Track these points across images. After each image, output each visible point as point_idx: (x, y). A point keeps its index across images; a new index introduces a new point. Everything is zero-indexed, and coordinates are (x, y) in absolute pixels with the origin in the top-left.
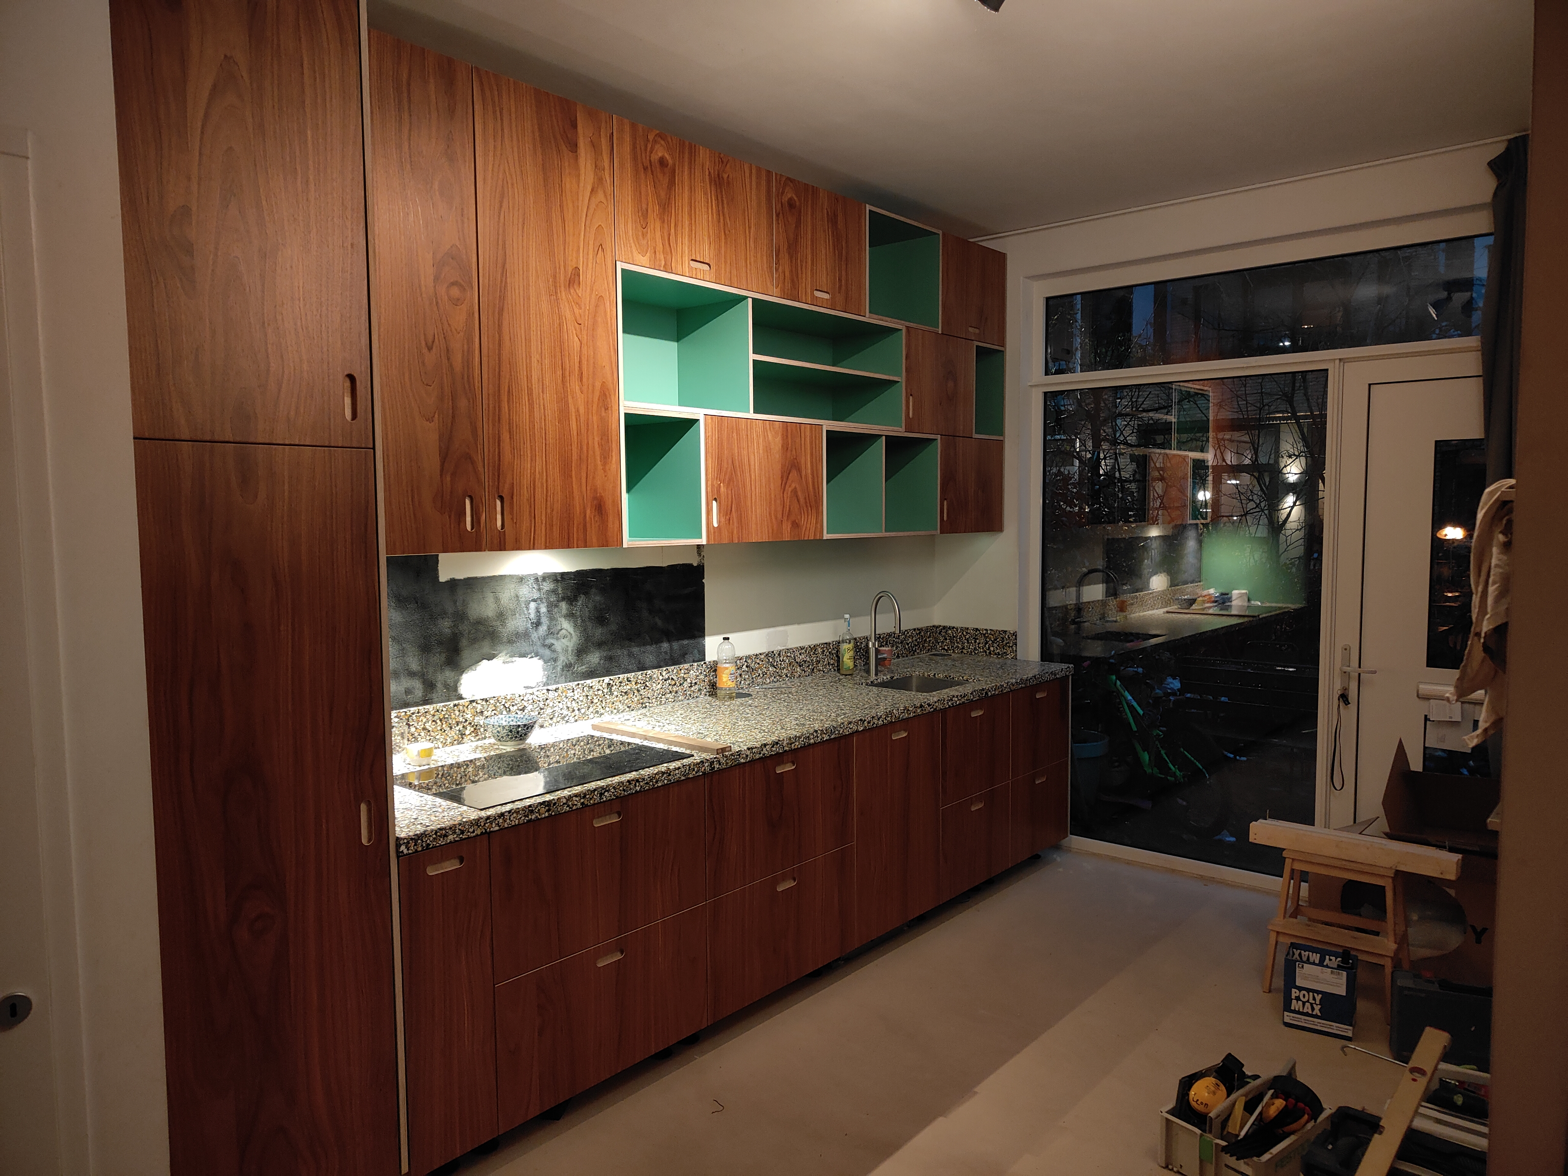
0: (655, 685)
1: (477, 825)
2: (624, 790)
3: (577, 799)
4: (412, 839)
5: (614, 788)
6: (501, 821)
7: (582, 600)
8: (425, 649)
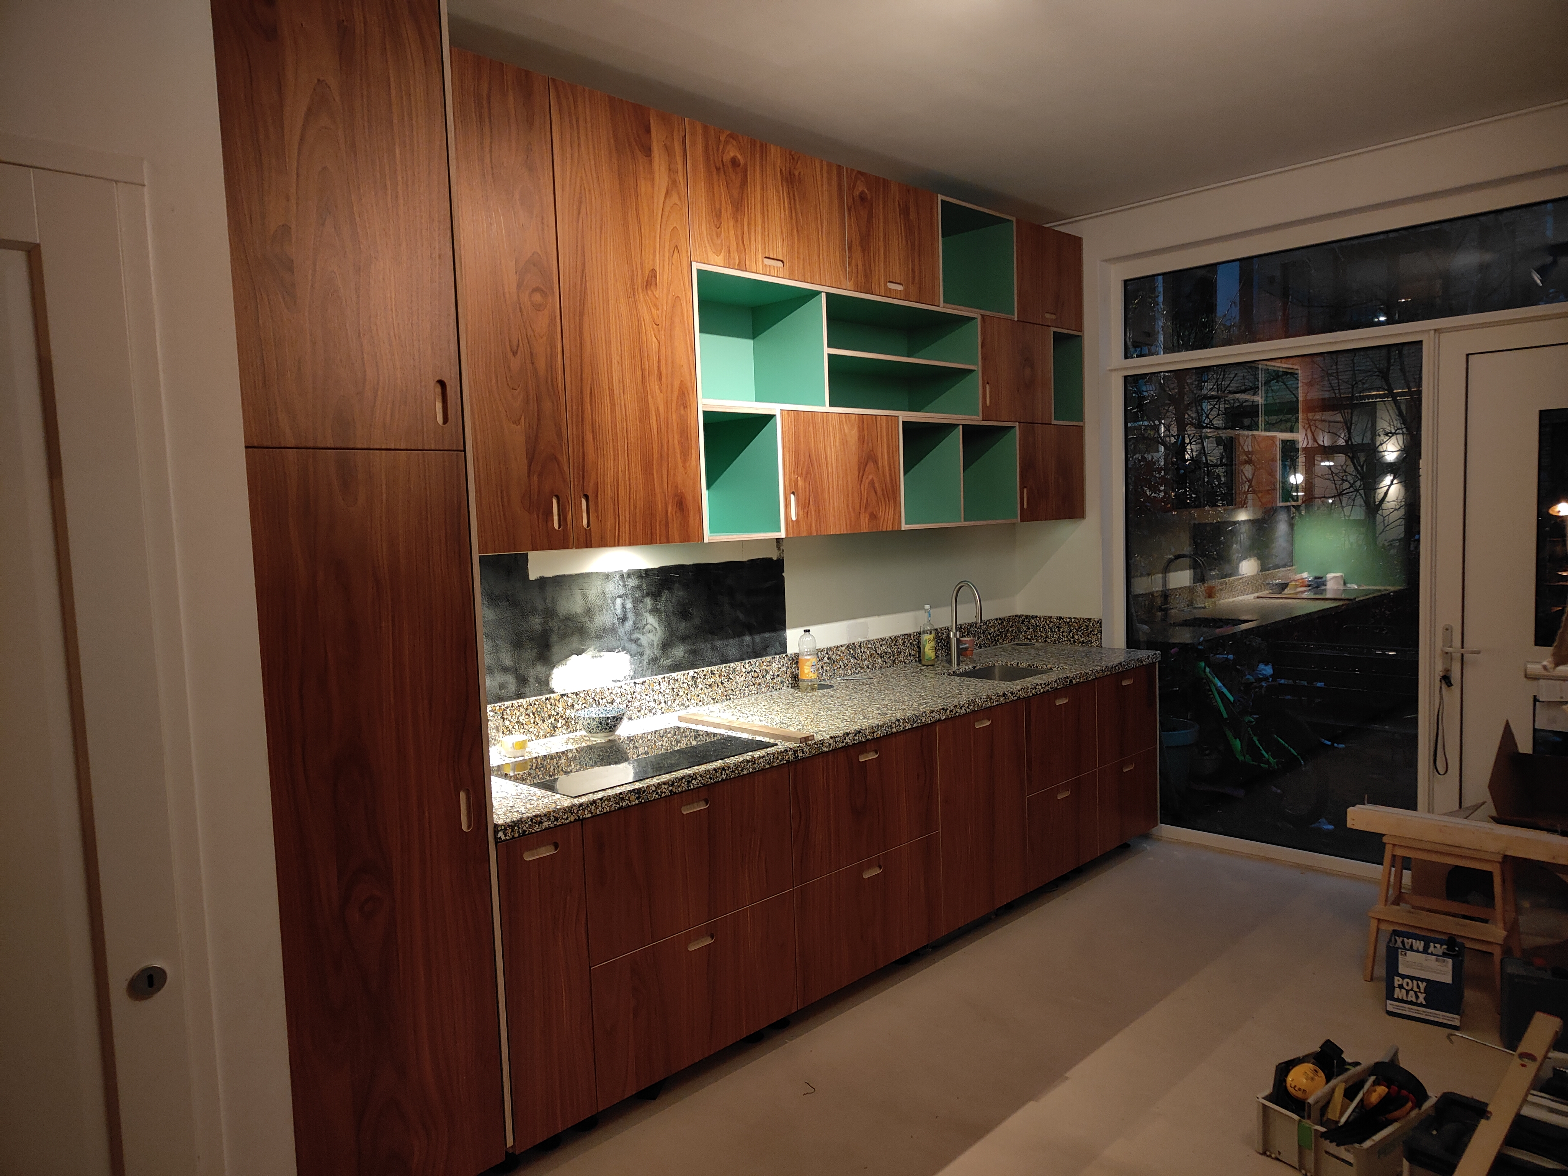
0: (738, 677)
1: (570, 812)
2: (711, 778)
3: (666, 787)
4: (509, 826)
5: (701, 776)
6: (593, 808)
7: (665, 595)
8: (517, 645)
